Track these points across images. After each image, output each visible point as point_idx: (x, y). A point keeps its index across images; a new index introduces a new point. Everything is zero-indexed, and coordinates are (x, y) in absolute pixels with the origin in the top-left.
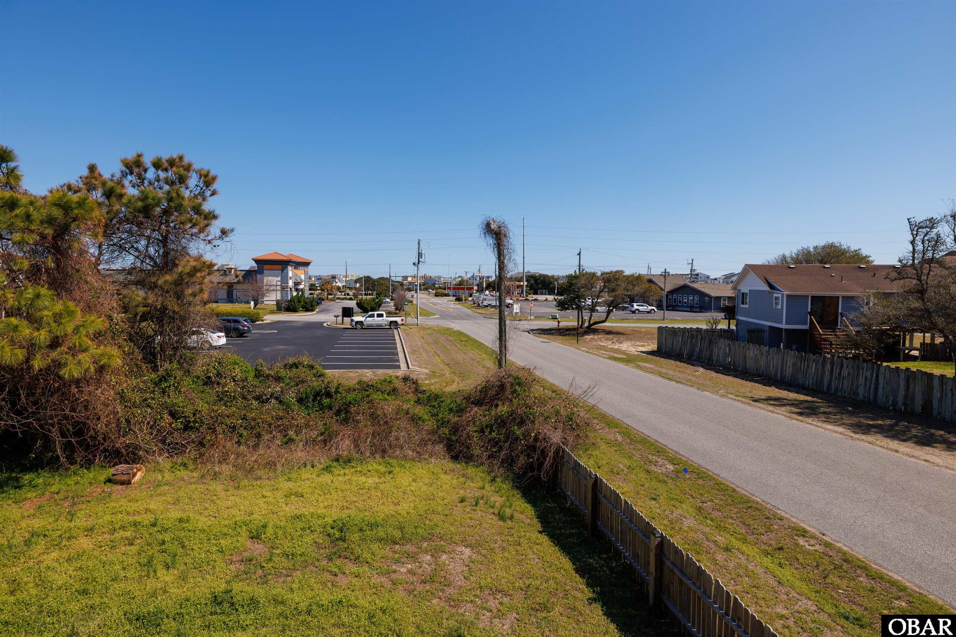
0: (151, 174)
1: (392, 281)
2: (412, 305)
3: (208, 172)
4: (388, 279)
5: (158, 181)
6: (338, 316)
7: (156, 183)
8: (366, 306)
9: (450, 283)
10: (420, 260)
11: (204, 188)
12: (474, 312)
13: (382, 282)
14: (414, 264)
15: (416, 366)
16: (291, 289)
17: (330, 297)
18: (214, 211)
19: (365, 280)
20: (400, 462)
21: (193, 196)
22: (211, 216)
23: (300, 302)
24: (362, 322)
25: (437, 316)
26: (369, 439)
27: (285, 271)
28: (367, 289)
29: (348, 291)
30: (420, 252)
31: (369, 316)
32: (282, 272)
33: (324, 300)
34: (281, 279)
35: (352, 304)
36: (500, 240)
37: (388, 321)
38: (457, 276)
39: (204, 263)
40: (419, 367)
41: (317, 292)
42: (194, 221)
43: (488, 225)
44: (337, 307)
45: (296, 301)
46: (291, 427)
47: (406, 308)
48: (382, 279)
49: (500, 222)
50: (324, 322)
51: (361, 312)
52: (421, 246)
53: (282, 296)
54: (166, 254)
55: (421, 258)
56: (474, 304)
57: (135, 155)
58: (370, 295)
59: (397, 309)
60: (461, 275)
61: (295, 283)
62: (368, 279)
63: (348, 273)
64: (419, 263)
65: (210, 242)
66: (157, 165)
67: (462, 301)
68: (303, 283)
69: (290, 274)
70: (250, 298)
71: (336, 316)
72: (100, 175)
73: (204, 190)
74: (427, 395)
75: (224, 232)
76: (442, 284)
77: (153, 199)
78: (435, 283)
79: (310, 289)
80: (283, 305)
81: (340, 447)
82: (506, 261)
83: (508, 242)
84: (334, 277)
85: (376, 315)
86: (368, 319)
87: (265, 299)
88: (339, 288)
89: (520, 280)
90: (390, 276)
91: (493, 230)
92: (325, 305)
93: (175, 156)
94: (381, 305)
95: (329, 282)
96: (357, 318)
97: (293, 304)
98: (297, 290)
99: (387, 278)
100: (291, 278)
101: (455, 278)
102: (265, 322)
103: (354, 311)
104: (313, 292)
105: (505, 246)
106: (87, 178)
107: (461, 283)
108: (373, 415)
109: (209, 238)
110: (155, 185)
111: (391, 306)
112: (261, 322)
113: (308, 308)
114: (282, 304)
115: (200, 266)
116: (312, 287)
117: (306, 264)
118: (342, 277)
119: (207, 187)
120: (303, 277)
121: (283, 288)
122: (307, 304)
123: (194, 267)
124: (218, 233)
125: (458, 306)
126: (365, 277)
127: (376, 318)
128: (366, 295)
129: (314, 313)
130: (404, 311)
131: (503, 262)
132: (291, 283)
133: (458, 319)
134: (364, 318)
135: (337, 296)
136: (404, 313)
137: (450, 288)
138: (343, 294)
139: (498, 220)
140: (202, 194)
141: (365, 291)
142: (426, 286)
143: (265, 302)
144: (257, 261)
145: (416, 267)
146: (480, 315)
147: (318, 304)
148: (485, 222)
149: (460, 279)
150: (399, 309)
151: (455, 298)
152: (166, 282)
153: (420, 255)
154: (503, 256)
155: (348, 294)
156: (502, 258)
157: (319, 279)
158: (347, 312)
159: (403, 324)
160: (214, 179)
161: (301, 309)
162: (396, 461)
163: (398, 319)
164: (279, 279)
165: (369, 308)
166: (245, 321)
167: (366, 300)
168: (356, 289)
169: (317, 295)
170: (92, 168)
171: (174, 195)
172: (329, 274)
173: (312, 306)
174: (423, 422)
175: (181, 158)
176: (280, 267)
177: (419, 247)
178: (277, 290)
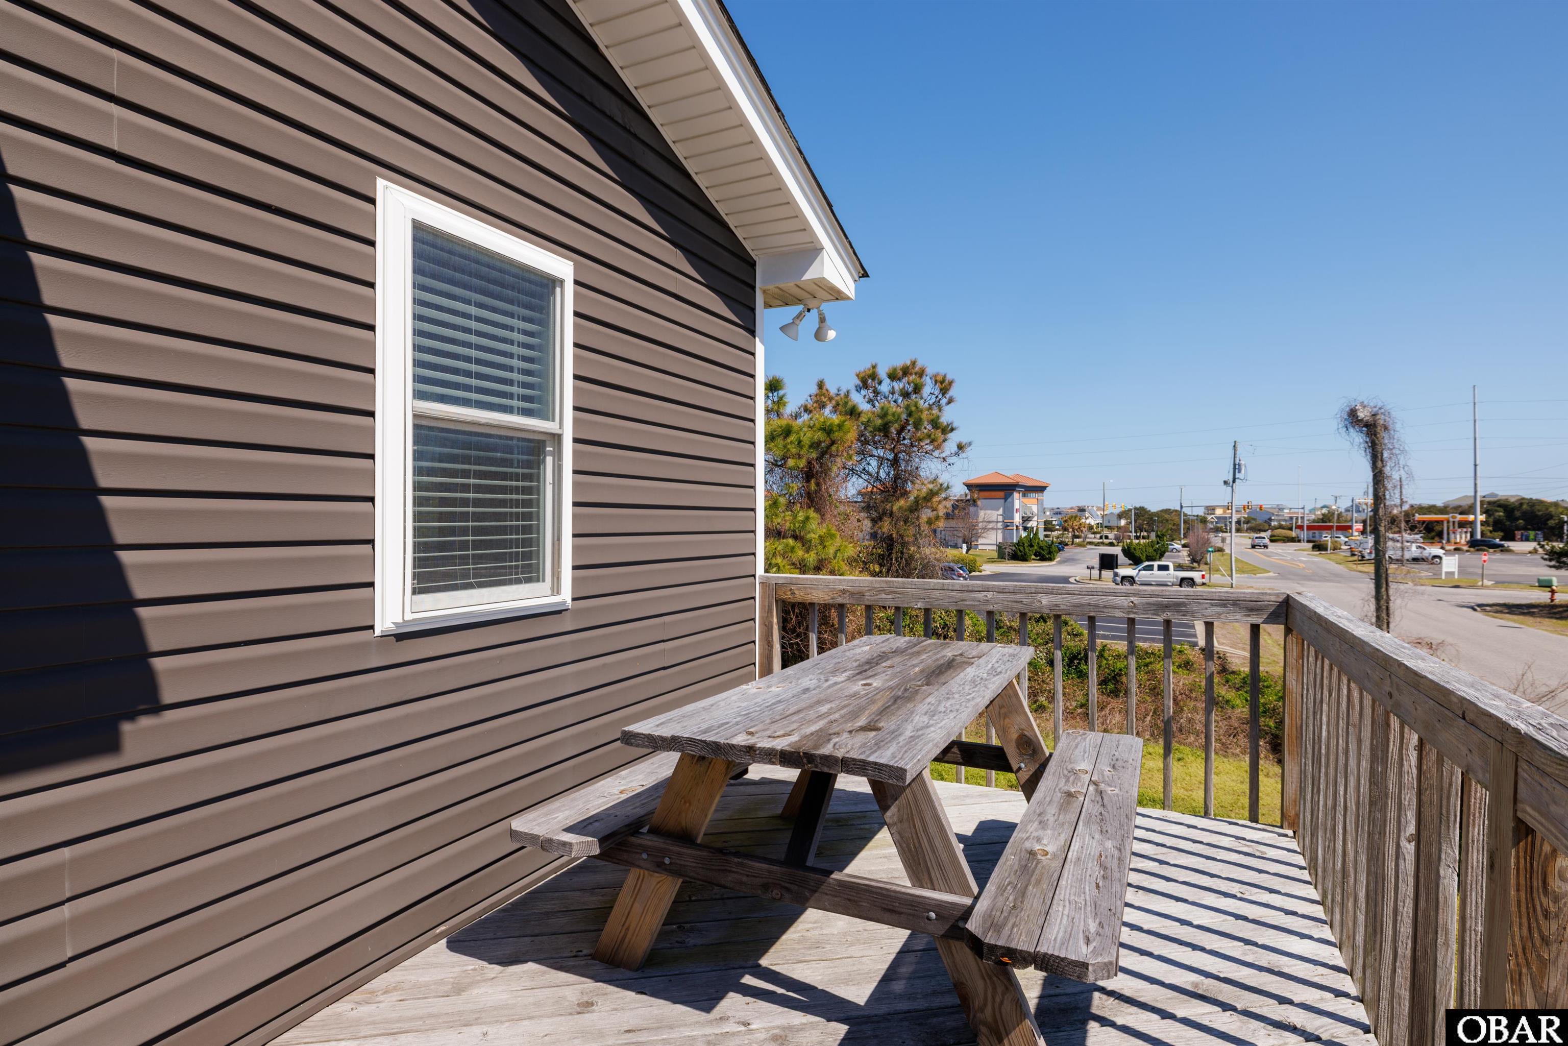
0: (885, 388)
1: (1185, 515)
2: (1223, 555)
3: (945, 376)
4: (1178, 513)
5: (893, 393)
6: (1093, 568)
7: (891, 396)
8: (1138, 554)
9: (1302, 518)
10: (1237, 475)
11: (940, 396)
12: (1351, 570)
13: (1167, 516)
14: (1225, 483)
15: (1227, 645)
16: (1017, 526)
17: (1077, 540)
18: (952, 423)
19: (1135, 513)
20: (1195, 751)
21: (928, 406)
22: (948, 429)
23: (1031, 546)
24: (1132, 577)
25: (1271, 574)
26: (1149, 718)
27: (1009, 500)
28: (1139, 528)
29: (1106, 532)
30: (1237, 462)
31: (1146, 569)
32: (1005, 501)
33: (1067, 545)
34: (1004, 511)
35: (1117, 550)
36: (1375, 435)
37: (1177, 578)
38: (1319, 505)
39: (941, 485)
40: (1231, 647)
41: (1056, 533)
42: (932, 436)
43: (1353, 413)
44: (1092, 556)
45: (1026, 545)
46: (1041, 692)
47: (1211, 557)
48: (1167, 511)
49: (1375, 407)
50: (1070, 577)
51: (1130, 564)
52: (1238, 452)
53: (1004, 538)
54: (897, 477)
55: (1239, 472)
56: (1353, 555)
57: (869, 366)
58: (1144, 538)
59: (1193, 560)
60: (1327, 503)
61: (1023, 517)
62: (1141, 512)
63: (1106, 503)
64: (1234, 481)
65: (944, 459)
66: (893, 376)
67: (1326, 549)
68: (1035, 518)
69: (1017, 504)
70: (960, 540)
71: (1090, 568)
72: (827, 390)
73: (940, 399)
74: (1242, 677)
75: (961, 447)
76: (1285, 520)
77: (893, 415)
78: (1270, 519)
79: (1046, 529)
80: (1007, 550)
81: (1108, 722)
82: (1387, 470)
83: (1391, 438)
84: (1082, 510)
85: (1156, 567)
86: (1143, 572)
87: (981, 541)
88: (1090, 527)
89: (1470, 510)
90: (1182, 507)
91: (1362, 420)
92: (1069, 552)
93: (908, 363)
94: (1164, 552)
95: (1076, 517)
96: (1123, 571)
97: (1022, 548)
98: (1025, 529)
99: (1176, 511)
100: (1017, 511)
101: (1312, 511)
102: (983, 573)
103: (1119, 562)
104: (1049, 533)
105: (1385, 444)
106: (816, 396)
107: (1326, 518)
108: (1155, 688)
109: (943, 455)
110: (890, 399)
111: (1184, 557)
112: (977, 573)
113: (1044, 555)
114: (1005, 548)
115: (936, 488)
116: (1048, 527)
117: (1041, 489)
118: (1095, 509)
119: (943, 395)
120: (1035, 509)
121: (1006, 526)
122: (1043, 550)
123: (931, 490)
124: (955, 449)
125: (1318, 558)
126: (1135, 509)
127: (1156, 572)
128: (1137, 538)
129: (1054, 563)
130: (1206, 564)
131: (1381, 472)
132: (1017, 519)
133: (1315, 581)
134: (1137, 571)
135: (1088, 540)
136: (1207, 567)
137: (1300, 527)
138: (1098, 536)
139: (1372, 404)
140: (938, 403)
141: (1136, 532)
142: (1253, 523)
143: (980, 547)
144: (969, 486)
145: (1230, 488)
146: (1364, 575)
147: (1060, 550)
148: (1348, 409)
149: (1325, 511)
150: (1197, 560)
151: (1311, 545)
152: (900, 508)
153: (1236, 468)
154: (1382, 461)
155: (1107, 537)
156: (1379, 464)
157: (1057, 513)
158: (1108, 562)
159: (1204, 584)
160: (951, 383)
161: (1033, 557)
162: (1188, 749)
163: (1196, 575)
164: (1001, 511)
165: (1143, 558)
166: (960, 568)
167: (1139, 544)
168: (1119, 528)
169: (1058, 538)
170: (821, 385)
171: (913, 409)
172: (1074, 506)
173: (1050, 553)
174: (1233, 707)
175: (914, 363)
176: (1002, 494)
177: (1235, 454)
178: (997, 529)
